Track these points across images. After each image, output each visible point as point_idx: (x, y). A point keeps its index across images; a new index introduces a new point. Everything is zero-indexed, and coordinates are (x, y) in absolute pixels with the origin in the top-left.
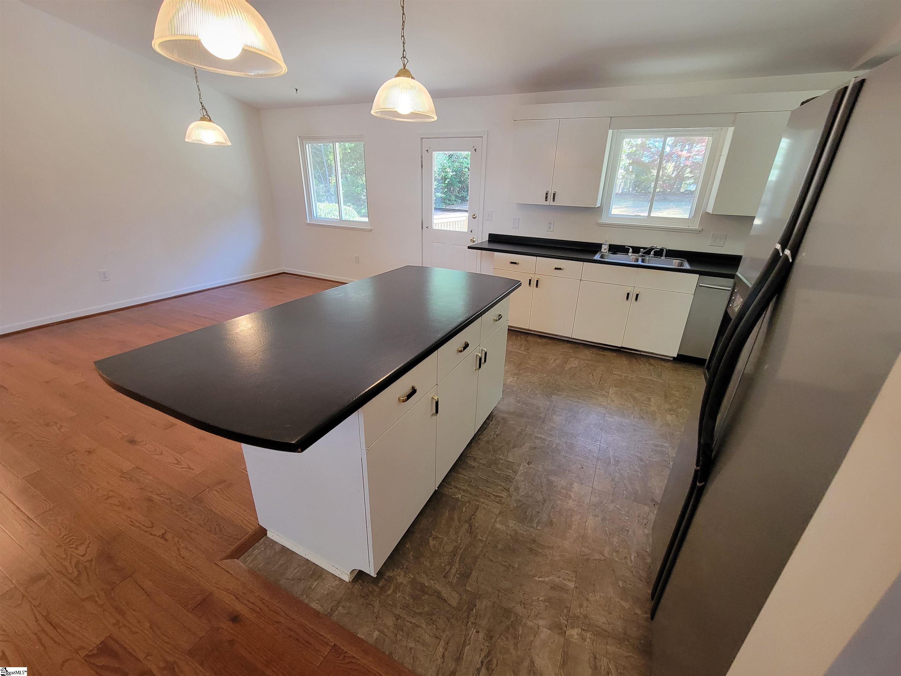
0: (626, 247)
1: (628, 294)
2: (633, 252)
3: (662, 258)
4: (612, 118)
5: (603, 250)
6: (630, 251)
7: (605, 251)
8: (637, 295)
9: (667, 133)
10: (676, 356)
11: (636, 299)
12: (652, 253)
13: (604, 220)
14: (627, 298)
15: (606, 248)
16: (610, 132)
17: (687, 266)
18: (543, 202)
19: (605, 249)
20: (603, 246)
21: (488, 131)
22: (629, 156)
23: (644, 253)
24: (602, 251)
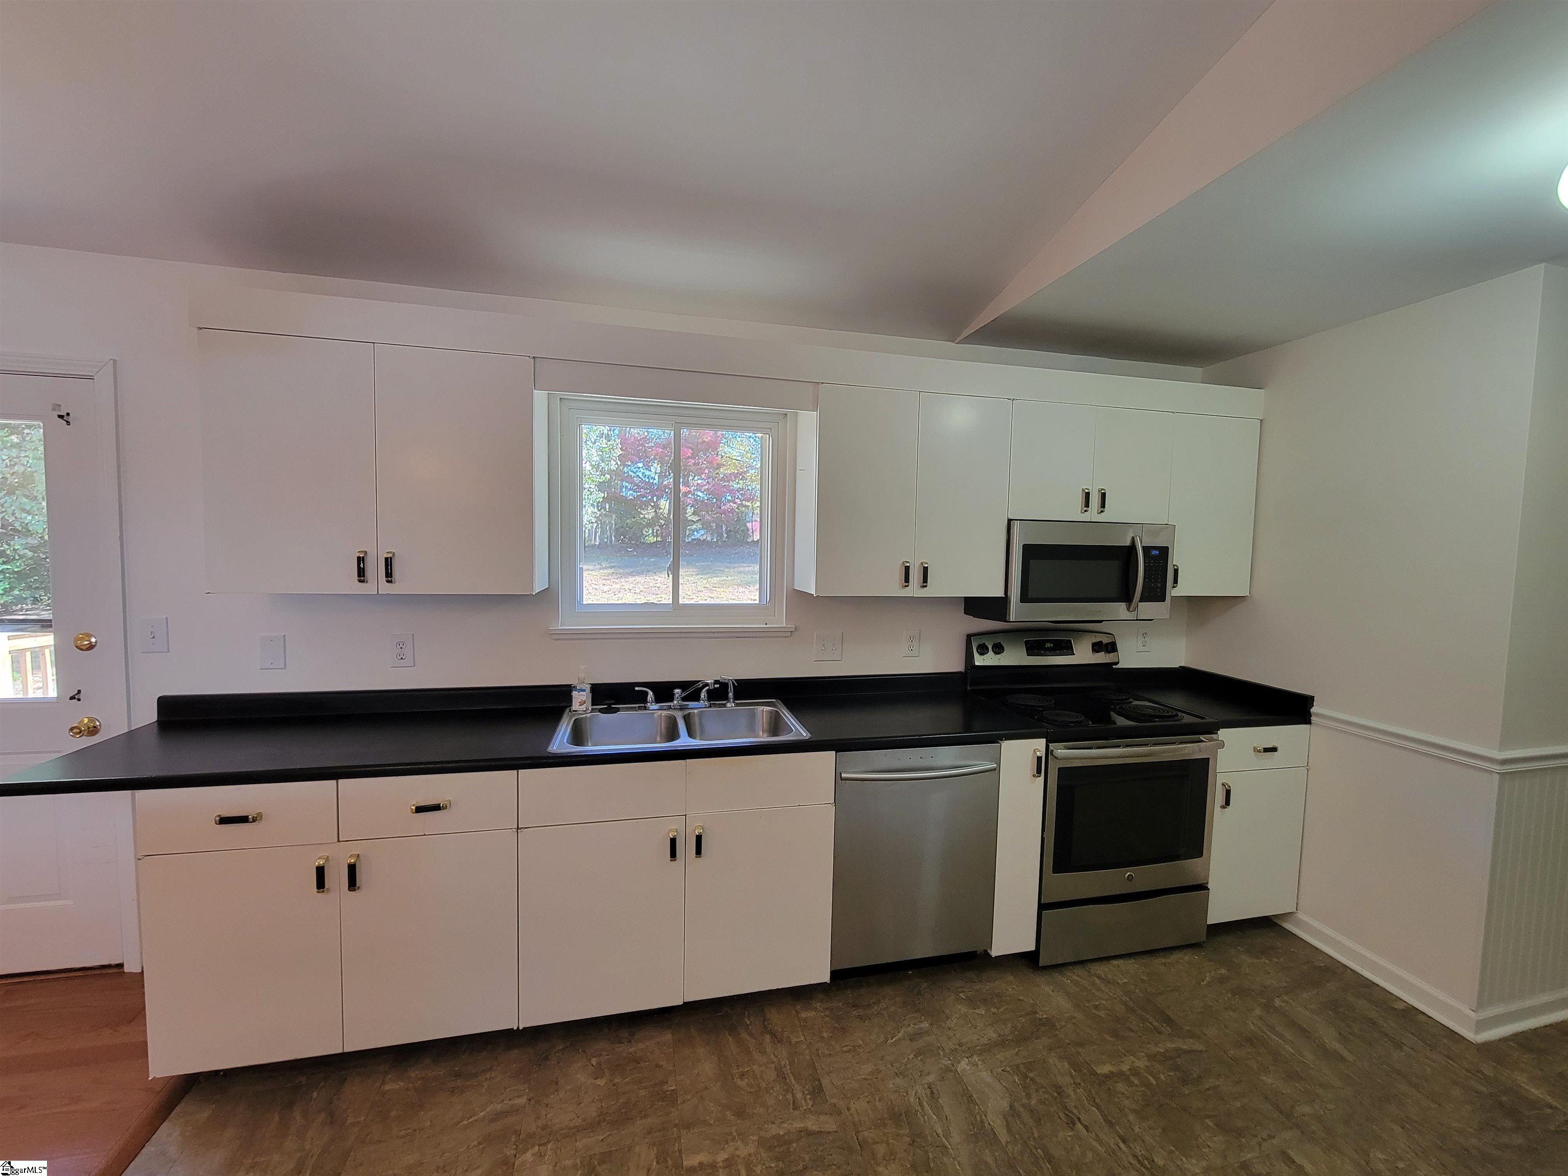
0: (637, 689)
1: (673, 841)
2: (658, 700)
3: (728, 705)
4: (536, 359)
5: (575, 706)
6: (649, 699)
7: (583, 707)
8: (699, 839)
9: (679, 419)
10: (826, 978)
11: (699, 852)
12: (703, 694)
13: (565, 623)
14: (673, 854)
15: (584, 698)
16: (540, 397)
17: (797, 730)
18: (354, 587)
19: (581, 701)
20: (574, 693)
21: (115, 361)
22: (601, 487)
23: (684, 699)
24: (573, 708)
